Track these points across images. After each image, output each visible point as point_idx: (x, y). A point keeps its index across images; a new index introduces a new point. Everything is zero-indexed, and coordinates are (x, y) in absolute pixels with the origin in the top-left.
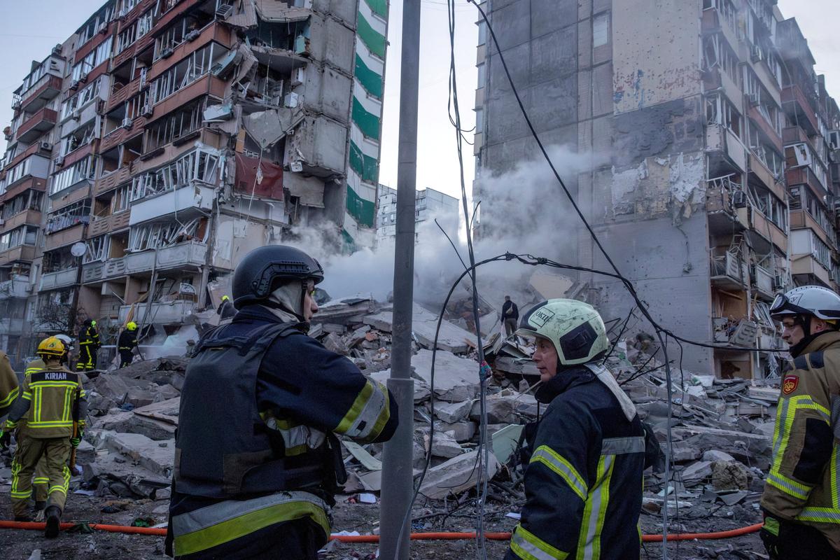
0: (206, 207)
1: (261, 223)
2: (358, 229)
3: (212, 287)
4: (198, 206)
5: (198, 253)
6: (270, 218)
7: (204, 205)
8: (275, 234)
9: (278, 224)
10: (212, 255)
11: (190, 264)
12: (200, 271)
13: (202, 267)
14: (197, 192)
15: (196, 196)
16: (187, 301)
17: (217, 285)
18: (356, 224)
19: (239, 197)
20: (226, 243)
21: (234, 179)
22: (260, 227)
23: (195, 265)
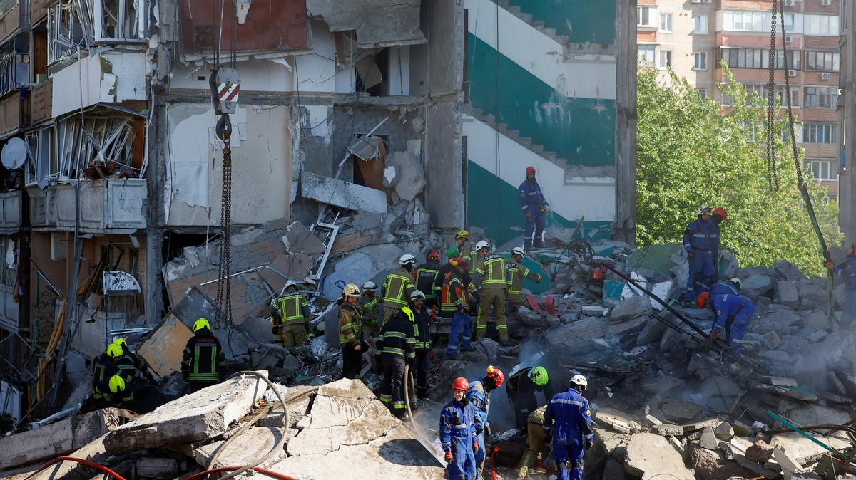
0: (130, 96)
1: (279, 103)
2: (566, 59)
3: (172, 273)
4: (110, 99)
5: (127, 203)
6: (296, 89)
7: (124, 94)
8: (313, 125)
9: (318, 99)
10: (163, 201)
11: (109, 232)
12: (136, 243)
13: (141, 234)
14: (106, 68)
15: (102, 78)
16: (111, 315)
17: (182, 268)
18: (559, 48)
19: (201, 63)
20: (196, 168)
21: (172, 28)
22: (280, 112)
23: (122, 232)
